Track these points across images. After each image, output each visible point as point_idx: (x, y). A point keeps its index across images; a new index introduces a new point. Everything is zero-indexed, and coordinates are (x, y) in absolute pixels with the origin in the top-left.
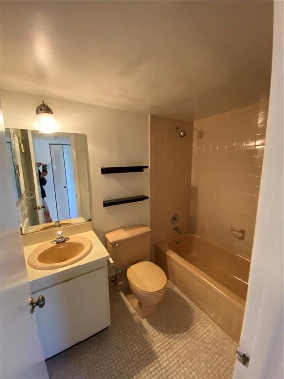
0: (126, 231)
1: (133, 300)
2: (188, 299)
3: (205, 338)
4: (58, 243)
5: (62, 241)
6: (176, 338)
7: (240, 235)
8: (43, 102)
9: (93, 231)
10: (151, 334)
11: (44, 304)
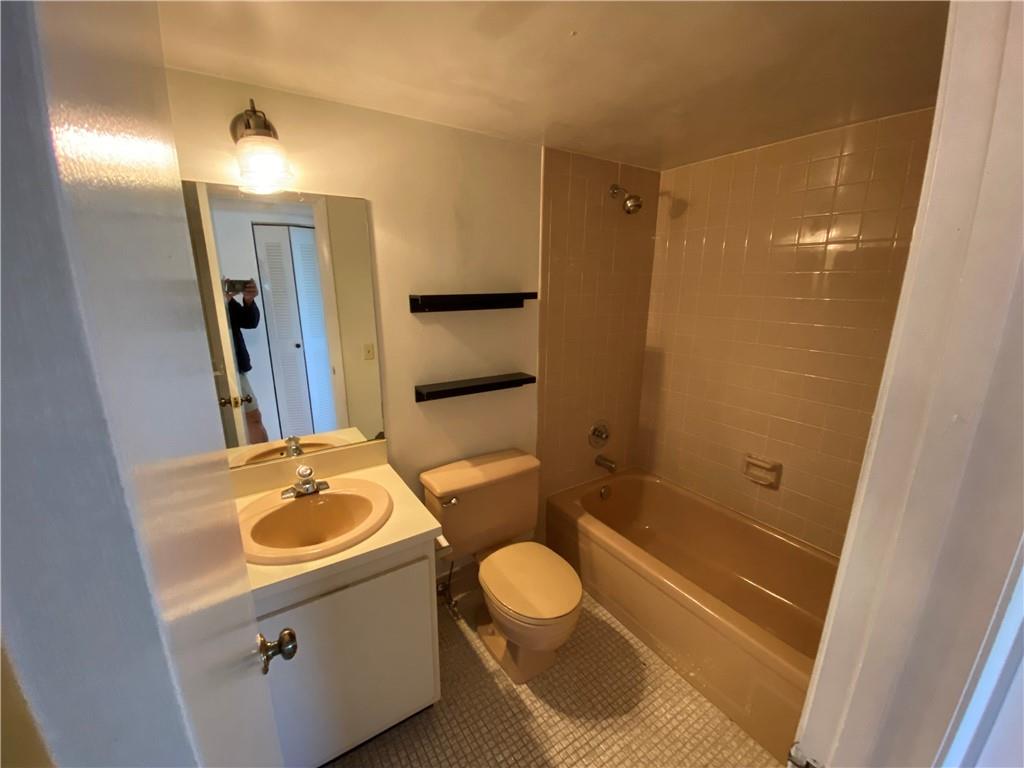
0: (476, 465)
1: (492, 638)
2: (631, 635)
3: (675, 728)
4: (299, 495)
5: (311, 490)
6: (605, 729)
7: (770, 478)
8: (252, 101)
9: (388, 465)
10: (540, 720)
11: (295, 647)
